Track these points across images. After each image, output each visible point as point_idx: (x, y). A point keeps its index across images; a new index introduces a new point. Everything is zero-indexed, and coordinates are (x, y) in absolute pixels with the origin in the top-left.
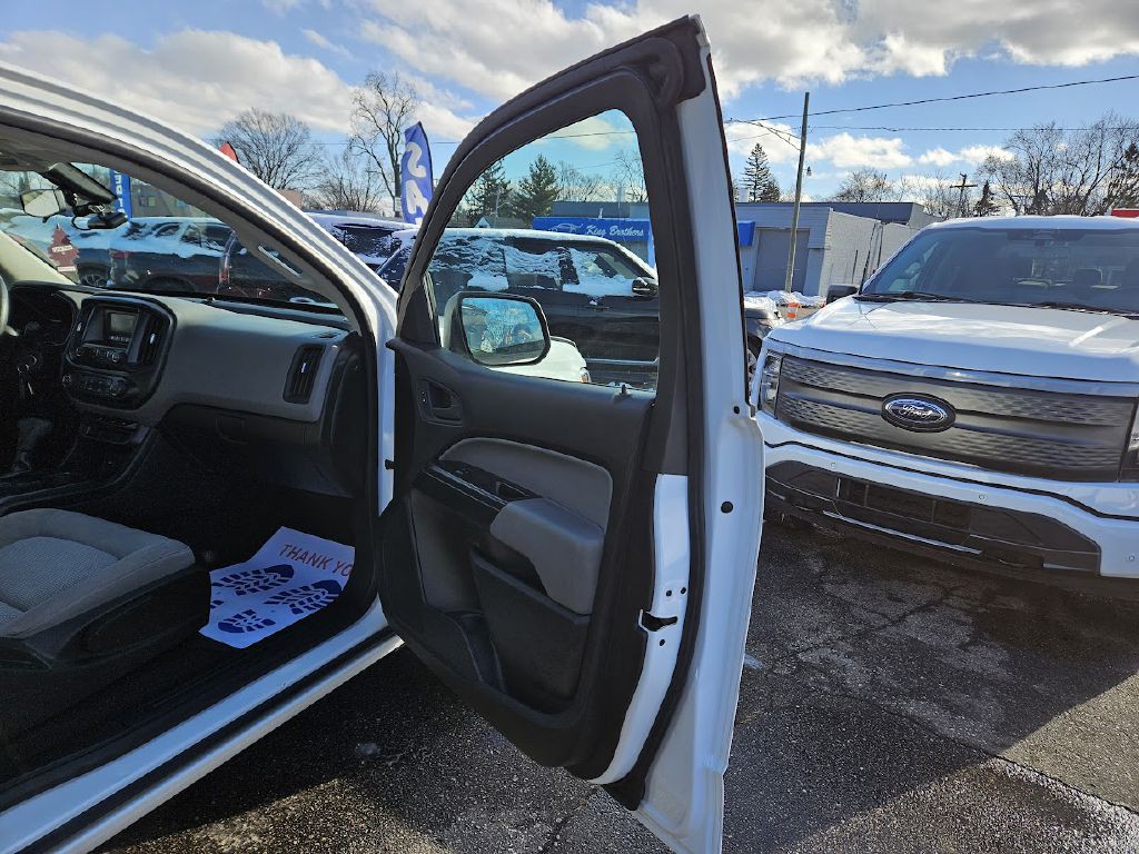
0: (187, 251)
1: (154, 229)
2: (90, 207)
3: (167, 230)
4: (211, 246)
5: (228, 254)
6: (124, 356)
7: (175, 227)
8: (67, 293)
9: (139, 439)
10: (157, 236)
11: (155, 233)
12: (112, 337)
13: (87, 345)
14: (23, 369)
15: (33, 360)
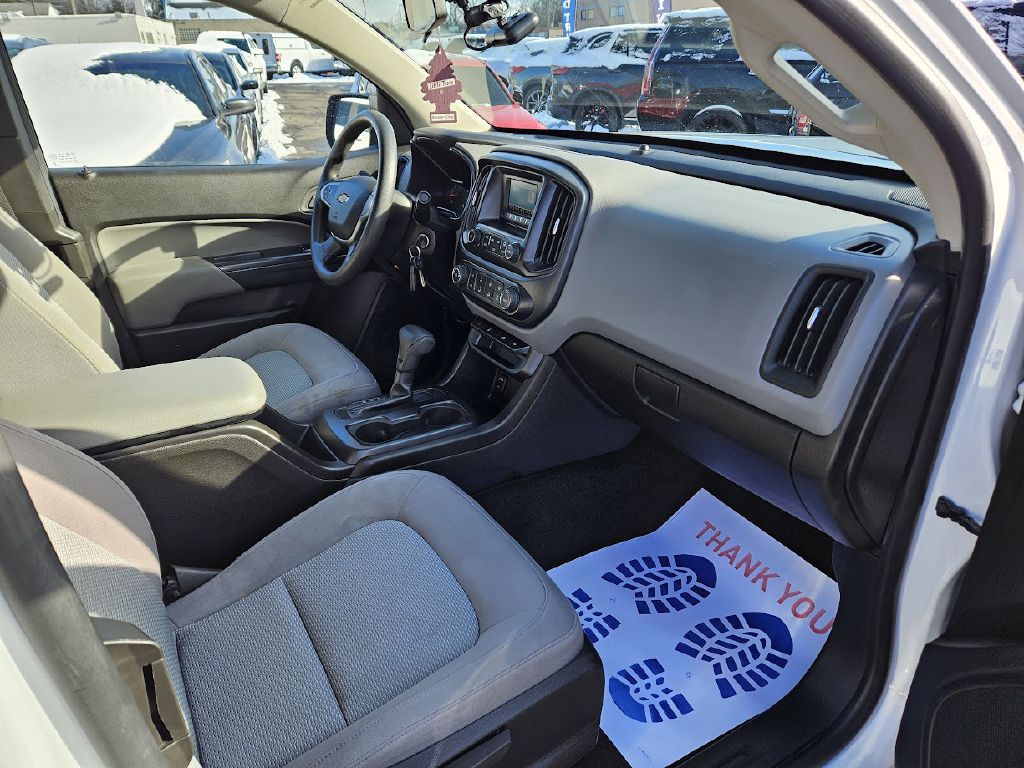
0: (614, 61)
1: (589, 41)
2: (486, 8)
3: (598, 41)
4: (637, 54)
5: (652, 62)
6: (521, 250)
7: (607, 36)
8: (465, 146)
9: (529, 368)
10: (590, 48)
11: (590, 45)
12: (510, 216)
13: (480, 226)
14: (415, 253)
15: (425, 241)
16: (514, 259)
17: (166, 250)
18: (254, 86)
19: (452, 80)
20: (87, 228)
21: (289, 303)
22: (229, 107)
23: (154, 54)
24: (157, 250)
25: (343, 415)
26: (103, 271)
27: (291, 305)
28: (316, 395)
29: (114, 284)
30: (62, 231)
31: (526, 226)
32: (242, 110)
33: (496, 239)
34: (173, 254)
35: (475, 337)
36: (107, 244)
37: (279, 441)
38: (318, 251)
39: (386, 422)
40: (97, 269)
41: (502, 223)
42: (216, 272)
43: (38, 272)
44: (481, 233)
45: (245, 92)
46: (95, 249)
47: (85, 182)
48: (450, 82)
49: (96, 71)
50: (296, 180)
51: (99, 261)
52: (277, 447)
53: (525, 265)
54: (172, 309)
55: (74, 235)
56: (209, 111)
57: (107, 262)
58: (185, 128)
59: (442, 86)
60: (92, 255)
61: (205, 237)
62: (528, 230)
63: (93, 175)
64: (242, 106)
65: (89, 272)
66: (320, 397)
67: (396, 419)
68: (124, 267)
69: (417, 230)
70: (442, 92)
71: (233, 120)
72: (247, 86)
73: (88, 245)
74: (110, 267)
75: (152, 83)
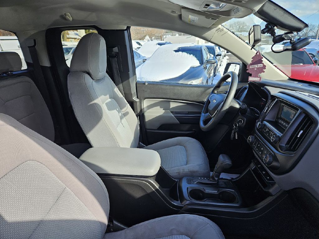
6: (279, 139)
12: (280, 121)
13: (265, 122)
14: (236, 125)
15: (241, 121)
16: (275, 142)
17: (161, 107)
18: (220, 55)
19: (262, 64)
20: (142, 98)
21: (193, 130)
22: (208, 62)
23: (192, 47)
24: (159, 107)
25: (189, 182)
26: (143, 111)
27: (194, 131)
28: (183, 170)
29: (144, 115)
30: (135, 98)
31: (286, 127)
32: (212, 63)
33: (270, 130)
34: (163, 109)
35: (253, 166)
36: (146, 103)
37: (158, 188)
38: (203, 117)
39: (203, 190)
40: (141, 110)
41: (275, 124)
42: (172, 116)
43: (123, 110)
44: (265, 125)
45: (217, 57)
46: (142, 104)
47: (144, 86)
48: (260, 65)
49: (176, 51)
50: (205, 91)
51: (143, 108)
52: (157, 190)
53: (280, 147)
54: (158, 125)
55: (137, 100)
56: (202, 63)
57: (144, 109)
58: (193, 68)
59: (256, 67)
60: (141, 106)
61: (173, 105)
62: (286, 130)
63: (147, 84)
64: (212, 62)
65: (139, 111)
66: (185, 171)
67: (208, 190)
68: (148, 111)
69: (239, 117)
70: (255, 69)
71: (208, 66)
72: (218, 55)
73: (141, 103)
74: (145, 110)
75: (189, 55)
